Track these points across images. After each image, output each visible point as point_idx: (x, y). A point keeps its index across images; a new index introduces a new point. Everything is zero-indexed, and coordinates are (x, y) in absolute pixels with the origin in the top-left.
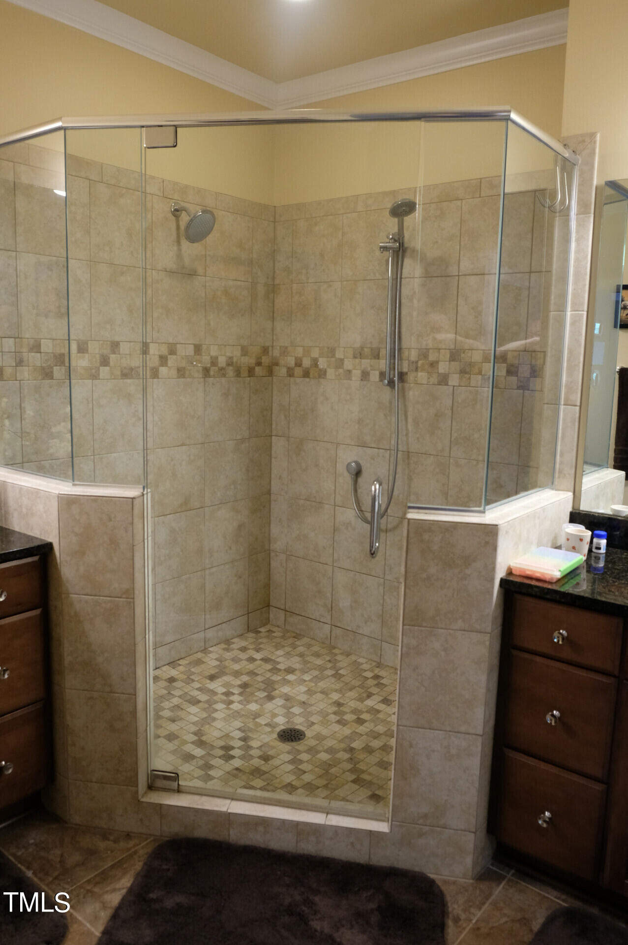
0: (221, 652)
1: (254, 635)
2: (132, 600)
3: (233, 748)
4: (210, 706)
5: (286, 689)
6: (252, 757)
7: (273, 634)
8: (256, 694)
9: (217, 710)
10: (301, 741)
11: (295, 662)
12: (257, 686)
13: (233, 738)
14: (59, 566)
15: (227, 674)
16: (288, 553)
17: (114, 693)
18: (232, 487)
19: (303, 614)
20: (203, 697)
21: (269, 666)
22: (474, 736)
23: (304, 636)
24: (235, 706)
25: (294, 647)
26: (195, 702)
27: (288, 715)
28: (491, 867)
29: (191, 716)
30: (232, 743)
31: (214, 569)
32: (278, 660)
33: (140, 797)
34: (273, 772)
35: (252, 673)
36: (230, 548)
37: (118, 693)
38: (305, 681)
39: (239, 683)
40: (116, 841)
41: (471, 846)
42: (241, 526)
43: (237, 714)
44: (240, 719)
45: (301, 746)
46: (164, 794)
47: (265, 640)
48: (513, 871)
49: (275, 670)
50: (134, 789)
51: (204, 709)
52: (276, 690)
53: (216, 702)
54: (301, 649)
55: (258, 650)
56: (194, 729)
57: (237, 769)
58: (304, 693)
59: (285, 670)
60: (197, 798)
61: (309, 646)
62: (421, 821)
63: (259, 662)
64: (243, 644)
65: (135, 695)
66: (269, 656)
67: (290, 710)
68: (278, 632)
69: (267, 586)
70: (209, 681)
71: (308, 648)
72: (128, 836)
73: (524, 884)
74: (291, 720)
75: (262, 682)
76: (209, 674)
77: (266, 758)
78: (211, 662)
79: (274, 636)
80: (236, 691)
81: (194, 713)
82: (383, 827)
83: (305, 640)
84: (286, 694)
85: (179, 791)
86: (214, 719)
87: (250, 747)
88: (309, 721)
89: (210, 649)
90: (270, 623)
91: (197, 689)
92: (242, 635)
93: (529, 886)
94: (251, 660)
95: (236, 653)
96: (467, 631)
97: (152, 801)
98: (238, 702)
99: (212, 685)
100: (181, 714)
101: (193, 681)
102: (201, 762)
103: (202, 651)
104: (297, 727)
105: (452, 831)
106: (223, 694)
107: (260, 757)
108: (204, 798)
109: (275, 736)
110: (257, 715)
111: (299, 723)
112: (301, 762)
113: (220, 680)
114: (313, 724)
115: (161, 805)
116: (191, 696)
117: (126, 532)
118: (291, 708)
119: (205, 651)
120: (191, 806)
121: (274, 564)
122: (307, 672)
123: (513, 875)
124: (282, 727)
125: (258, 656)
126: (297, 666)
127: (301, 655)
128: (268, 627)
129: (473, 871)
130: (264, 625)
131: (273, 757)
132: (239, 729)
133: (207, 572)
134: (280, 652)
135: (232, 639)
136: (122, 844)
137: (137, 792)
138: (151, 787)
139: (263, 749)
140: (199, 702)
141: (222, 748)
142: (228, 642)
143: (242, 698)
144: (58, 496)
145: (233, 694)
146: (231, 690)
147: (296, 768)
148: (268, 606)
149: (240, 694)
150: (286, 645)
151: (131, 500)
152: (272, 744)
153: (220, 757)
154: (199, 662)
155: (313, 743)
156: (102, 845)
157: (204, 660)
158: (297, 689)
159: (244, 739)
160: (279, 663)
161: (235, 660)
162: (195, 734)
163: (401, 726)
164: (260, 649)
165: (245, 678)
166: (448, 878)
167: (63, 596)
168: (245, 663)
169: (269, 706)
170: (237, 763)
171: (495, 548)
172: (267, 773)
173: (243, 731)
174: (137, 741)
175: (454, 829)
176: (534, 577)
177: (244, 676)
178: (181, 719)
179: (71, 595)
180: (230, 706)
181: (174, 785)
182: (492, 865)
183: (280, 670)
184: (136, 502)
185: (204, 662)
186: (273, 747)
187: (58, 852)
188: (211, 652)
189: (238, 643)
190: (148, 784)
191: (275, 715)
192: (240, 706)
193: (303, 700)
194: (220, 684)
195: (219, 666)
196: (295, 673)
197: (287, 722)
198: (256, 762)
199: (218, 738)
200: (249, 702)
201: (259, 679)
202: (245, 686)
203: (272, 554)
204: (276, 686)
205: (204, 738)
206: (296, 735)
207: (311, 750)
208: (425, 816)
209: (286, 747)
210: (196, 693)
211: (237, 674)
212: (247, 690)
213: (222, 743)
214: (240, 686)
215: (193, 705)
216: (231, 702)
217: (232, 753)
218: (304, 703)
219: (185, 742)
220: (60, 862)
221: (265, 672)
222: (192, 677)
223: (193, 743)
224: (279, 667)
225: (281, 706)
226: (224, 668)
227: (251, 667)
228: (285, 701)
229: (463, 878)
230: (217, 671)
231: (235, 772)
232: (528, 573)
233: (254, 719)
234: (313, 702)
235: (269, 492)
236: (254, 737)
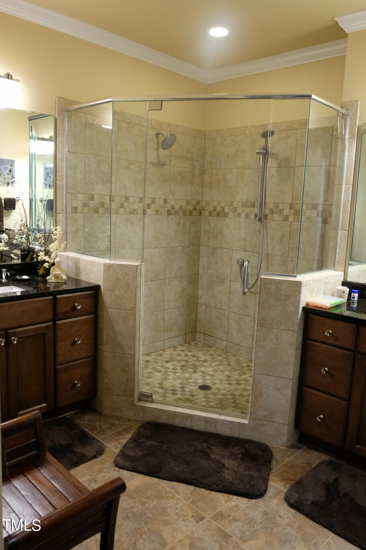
0: (171, 351)
1: (188, 345)
2: (135, 312)
3: (177, 390)
4: (166, 373)
5: (203, 369)
6: (186, 395)
7: (197, 345)
8: (188, 370)
9: (169, 375)
10: (210, 390)
11: (208, 358)
12: (189, 367)
13: (177, 387)
14: (103, 295)
15: (174, 361)
16: (206, 305)
17: (125, 354)
18: (180, 270)
19: (213, 335)
20: (163, 370)
21: (195, 359)
22: (288, 380)
23: (213, 347)
24: (178, 374)
25: (208, 351)
26: (159, 371)
27: (204, 379)
28: (296, 444)
29: (157, 377)
30: (176, 389)
31: (169, 311)
32: (199, 356)
33: (135, 403)
34: (196, 401)
35: (186, 361)
36: (178, 300)
37: (127, 354)
38: (213, 366)
39: (180, 365)
40: (124, 421)
41: (286, 431)
42: (183, 290)
43: (179, 378)
44: (180, 380)
45: (209, 392)
46: (146, 403)
47: (193, 348)
48: (306, 446)
49: (198, 360)
50: (133, 399)
51: (163, 375)
52: (198, 369)
53: (169, 372)
54: (211, 352)
55: (190, 351)
56: (158, 382)
57: (179, 398)
58: (212, 371)
59: (203, 361)
60: (160, 405)
61: (215, 351)
62: (263, 419)
63: (190, 357)
64: (183, 348)
65: (135, 355)
66: (195, 354)
67: (205, 378)
68: (200, 344)
69: (195, 321)
70: (165, 363)
71: (215, 352)
72: (129, 420)
73: (311, 451)
74: (205, 381)
75: (192, 365)
76: (166, 360)
77: (192, 396)
78: (167, 355)
79: (198, 346)
80: (179, 368)
81: (158, 376)
82: (246, 422)
83: (214, 349)
84: (203, 371)
85: (152, 402)
86: (168, 379)
87: (185, 391)
88: (214, 382)
89: (166, 350)
90: (196, 340)
91: (159, 366)
92: (182, 345)
93: (313, 452)
94: (186, 355)
95: (179, 352)
96: (286, 330)
97: (140, 405)
98: (180, 373)
99: (167, 365)
100: (151, 375)
101: (158, 362)
102: (162, 395)
103: (162, 350)
104: (208, 385)
105: (278, 424)
106: (172, 369)
107: (190, 395)
108: (164, 406)
109: (197, 387)
110: (188, 379)
111: (209, 383)
112: (209, 398)
113: (171, 363)
114: (216, 384)
115: (144, 407)
116: (157, 368)
117: (133, 281)
118: (205, 377)
119: (164, 350)
120: (158, 408)
121: (199, 310)
122: (214, 362)
123: (306, 448)
124: (201, 384)
125: (190, 354)
126: (209, 359)
127: (211, 355)
128: (195, 342)
129: (287, 443)
130: (193, 341)
131: (195, 395)
132: (180, 384)
133: (166, 311)
134: (201, 353)
135: (177, 346)
136: (126, 423)
137: (133, 400)
138: (139, 400)
139: (191, 392)
140: (161, 371)
141: (172, 390)
142: (175, 347)
143: (181, 371)
144: (104, 264)
145: (177, 369)
146: (176, 368)
147: (207, 400)
148: (196, 331)
149: (181, 369)
150: (204, 350)
151: (136, 266)
152: (195, 390)
153: (171, 393)
154: (161, 355)
155: (215, 391)
156: (117, 422)
157: (163, 354)
158: (209, 369)
159: (182, 388)
160: (200, 358)
161: (179, 355)
162: (159, 384)
163: (255, 373)
164: (191, 351)
165: (183, 363)
166: (275, 446)
167: (104, 309)
168: (183, 357)
169: (195, 375)
170: (178, 396)
171: (300, 293)
172: (193, 401)
173: (182, 385)
174: (134, 377)
175: (278, 423)
176: (318, 306)
177: (183, 362)
178: (152, 377)
179: (108, 309)
180: (176, 374)
181: (151, 400)
182: (297, 443)
183: (200, 361)
184: (139, 268)
185: (163, 355)
186: (196, 392)
187: (98, 423)
188: (166, 351)
189: (180, 348)
190: (138, 398)
191: (197, 379)
192: (181, 374)
193: (211, 374)
194: (171, 365)
195: (170, 357)
196: (208, 362)
197: (203, 382)
198: (188, 396)
199: (170, 386)
200: (185, 373)
201: (190, 364)
202: (183, 366)
203: (199, 305)
204: (198, 367)
205: (163, 386)
206: (207, 388)
207: (213, 394)
208: (265, 417)
209: (202, 392)
210: (159, 368)
211: (179, 361)
212: (184, 368)
213: (172, 388)
214: (180, 366)
215: (158, 372)
216: (177, 372)
217: (176, 392)
218: (212, 375)
219: (154, 387)
220: (99, 427)
221: (193, 361)
222: (157, 361)
223: (158, 387)
224: (200, 359)
225: (200, 376)
226: (173, 358)
227: (186, 358)
228: (202, 374)
229: (282, 446)
230: (169, 359)
231: (178, 399)
232: (316, 305)
233: (187, 380)
234: (216, 375)
235: (198, 274)
236: (187, 387)
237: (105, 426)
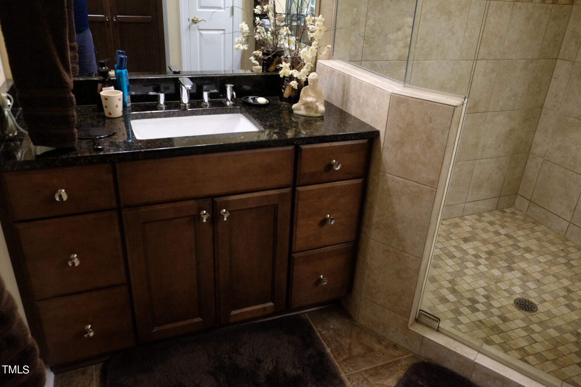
0: (474, 221)
1: (500, 213)
2: (435, 190)
3: (478, 302)
4: (463, 262)
5: (523, 265)
6: (492, 315)
7: (516, 216)
8: (499, 262)
9: (467, 268)
10: (534, 313)
11: (533, 244)
12: (500, 256)
13: (478, 294)
14: (382, 151)
15: (477, 240)
16: (546, 158)
18: (513, 98)
19: (546, 208)
20: (458, 254)
21: (511, 242)
23: (542, 224)
24: (482, 268)
25: (533, 231)
26: (453, 257)
27: (524, 286)
29: (448, 267)
30: (477, 298)
31: (482, 161)
32: (518, 238)
33: (409, 326)
34: (509, 333)
35: (496, 244)
36: (499, 147)
37: (408, 253)
38: (540, 262)
39: (486, 250)
40: (387, 347)
42: (512, 131)
43: (482, 275)
44: (485, 280)
45: (534, 317)
46: (426, 329)
47: (509, 220)
49: (516, 246)
50: (406, 319)
51: (458, 264)
52: (515, 263)
53: (467, 261)
54: (539, 234)
55: (503, 227)
56: (449, 278)
57: (480, 321)
58: (539, 272)
59: (524, 248)
60: (451, 340)
61: (546, 234)
63: (503, 237)
64: (492, 219)
65: (421, 259)
66: (512, 234)
67: (526, 284)
68: (521, 215)
69: (520, 179)
70: (463, 242)
71: (545, 235)
72: (395, 346)
74: (526, 292)
75: (504, 253)
76: (464, 237)
77: (504, 319)
78: (466, 227)
79: (516, 218)
80: (483, 255)
81: (450, 265)
83: (543, 227)
84: (523, 269)
85: (438, 330)
86: (465, 274)
87: (491, 306)
88: (541, 297)
89: (466, 217)
90: (514, 206)
91: (453, 246)
92: (491, 211)
94: (497, 233)
95: (485, 225)
97: (417, 331)
98: (484, 265)
99: (465, 246)
100: (440, 262)
101: (451, 239)
102: (453, 307)
103: (460, 217)
104: (531, 300)
106: (473, 255)
107: (499, 317)
109: (512, 302)
110: (498, 280)
111: (533, 297)
112: (533, 331)
113: (471, 243)
114: (545, 301)
115: (423, 337)
116: (449, 250)
117: (443, 134)
118: (526, 282)
119: (462, 217)
120: (446, 346)
121: (529, 163)
122: (542, 255)
124: (520, 297)
125: (502, 231)
126: (534, 248)
127: (539, 239)
128: (512, 209)
130: (509, 207)
131: (509, 320)
132: (484, 288)
133: (477, 162)
134: (520, 233)
135: (483, 213)
136: (391, 351)
137: (407, 322)
138: (417, 320)
139: (502, 310)
140: (455, 257)
141: (469, 299)
142: (480, 214)
143: (487, 263)
144: (391, 95)
145: (481, 258)
146: (479, 254)
147: (529, 335)
148: (516, 194)
149: (486, 259)
150: (526, 228)
151: (453, 107)
152: (509, 308)
153: (467, 307)
154: (457, 225)
155: (544, 318)
156: (377, 347)
157: (461, 225)
158: (533, 267)
159: (487, 297)
160: (519, 241)
161: (485, 230)
162: (450, 282)
164: (505, 226)
165: (491, 247)
167: (381, 174)
168: (492, 234)
169: (509, 275)
170: (481, 316)
172: (504, 332)
173: (487, 290)
174: (415, 290)
177: (491, 245)
178: (440, 267)
179: (387, 174)
180: (478, 267)
181: (436, 325)
183: (520, 247)
184: (457, 110)
185: (460, 227)
186: (511, 312)
187: (348, 341)
188: (466, 220)
189: (488, 217)
190: (416, 317)
191: (513, 284)
192: (486, 269)
193: (538, 278)
194: (472, 247)
195: (472, 232)
196: (532, 253)
197: (523, 293)
198: (496, 320)
199: (467, 291)
200: (492, 268)
201: (502, 250)
202: (490, 253)
203: (530, 156)
204: (516, 261)
205: (456, 287)
206: (529, 307)
207: (541, 323)
209: (520, 314)
210: (452, 249)
211: (485, 242)
212: (492, 257)
213: (470, 296)
214: (487, 253)
215: (450, 258)
216: (479, 264)
217: (477, 306)
218: (538, 280)
219: (442, 287)
220: (349, 349)
221: (507, 246)
222: (451, 236)
223: (447, 289)
224: (519, 244)
225: (518, 278)
226: (475, 235)
227: (496, 239)
228: (522, 275)
230: (470, 235)
231: (479, 323)
233: (496, 283)
234: (546, 283)
235: (542, 107)
236: (495, 298)
237: (357, 350)
